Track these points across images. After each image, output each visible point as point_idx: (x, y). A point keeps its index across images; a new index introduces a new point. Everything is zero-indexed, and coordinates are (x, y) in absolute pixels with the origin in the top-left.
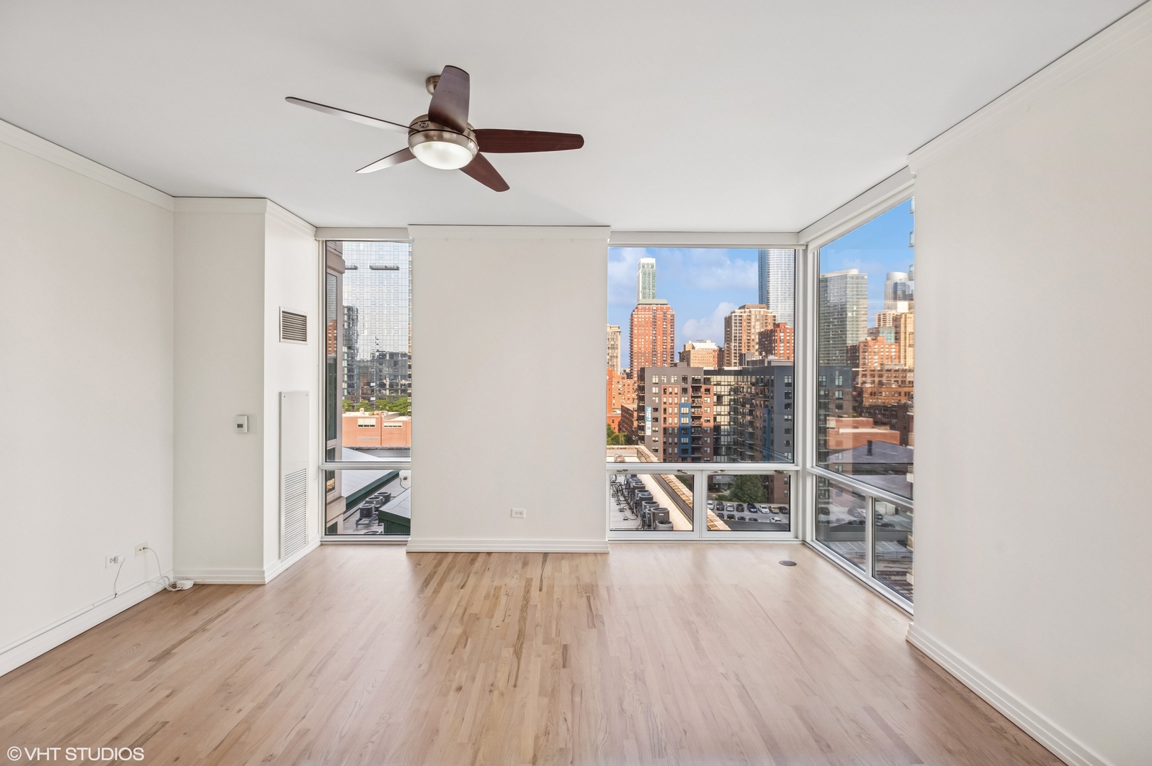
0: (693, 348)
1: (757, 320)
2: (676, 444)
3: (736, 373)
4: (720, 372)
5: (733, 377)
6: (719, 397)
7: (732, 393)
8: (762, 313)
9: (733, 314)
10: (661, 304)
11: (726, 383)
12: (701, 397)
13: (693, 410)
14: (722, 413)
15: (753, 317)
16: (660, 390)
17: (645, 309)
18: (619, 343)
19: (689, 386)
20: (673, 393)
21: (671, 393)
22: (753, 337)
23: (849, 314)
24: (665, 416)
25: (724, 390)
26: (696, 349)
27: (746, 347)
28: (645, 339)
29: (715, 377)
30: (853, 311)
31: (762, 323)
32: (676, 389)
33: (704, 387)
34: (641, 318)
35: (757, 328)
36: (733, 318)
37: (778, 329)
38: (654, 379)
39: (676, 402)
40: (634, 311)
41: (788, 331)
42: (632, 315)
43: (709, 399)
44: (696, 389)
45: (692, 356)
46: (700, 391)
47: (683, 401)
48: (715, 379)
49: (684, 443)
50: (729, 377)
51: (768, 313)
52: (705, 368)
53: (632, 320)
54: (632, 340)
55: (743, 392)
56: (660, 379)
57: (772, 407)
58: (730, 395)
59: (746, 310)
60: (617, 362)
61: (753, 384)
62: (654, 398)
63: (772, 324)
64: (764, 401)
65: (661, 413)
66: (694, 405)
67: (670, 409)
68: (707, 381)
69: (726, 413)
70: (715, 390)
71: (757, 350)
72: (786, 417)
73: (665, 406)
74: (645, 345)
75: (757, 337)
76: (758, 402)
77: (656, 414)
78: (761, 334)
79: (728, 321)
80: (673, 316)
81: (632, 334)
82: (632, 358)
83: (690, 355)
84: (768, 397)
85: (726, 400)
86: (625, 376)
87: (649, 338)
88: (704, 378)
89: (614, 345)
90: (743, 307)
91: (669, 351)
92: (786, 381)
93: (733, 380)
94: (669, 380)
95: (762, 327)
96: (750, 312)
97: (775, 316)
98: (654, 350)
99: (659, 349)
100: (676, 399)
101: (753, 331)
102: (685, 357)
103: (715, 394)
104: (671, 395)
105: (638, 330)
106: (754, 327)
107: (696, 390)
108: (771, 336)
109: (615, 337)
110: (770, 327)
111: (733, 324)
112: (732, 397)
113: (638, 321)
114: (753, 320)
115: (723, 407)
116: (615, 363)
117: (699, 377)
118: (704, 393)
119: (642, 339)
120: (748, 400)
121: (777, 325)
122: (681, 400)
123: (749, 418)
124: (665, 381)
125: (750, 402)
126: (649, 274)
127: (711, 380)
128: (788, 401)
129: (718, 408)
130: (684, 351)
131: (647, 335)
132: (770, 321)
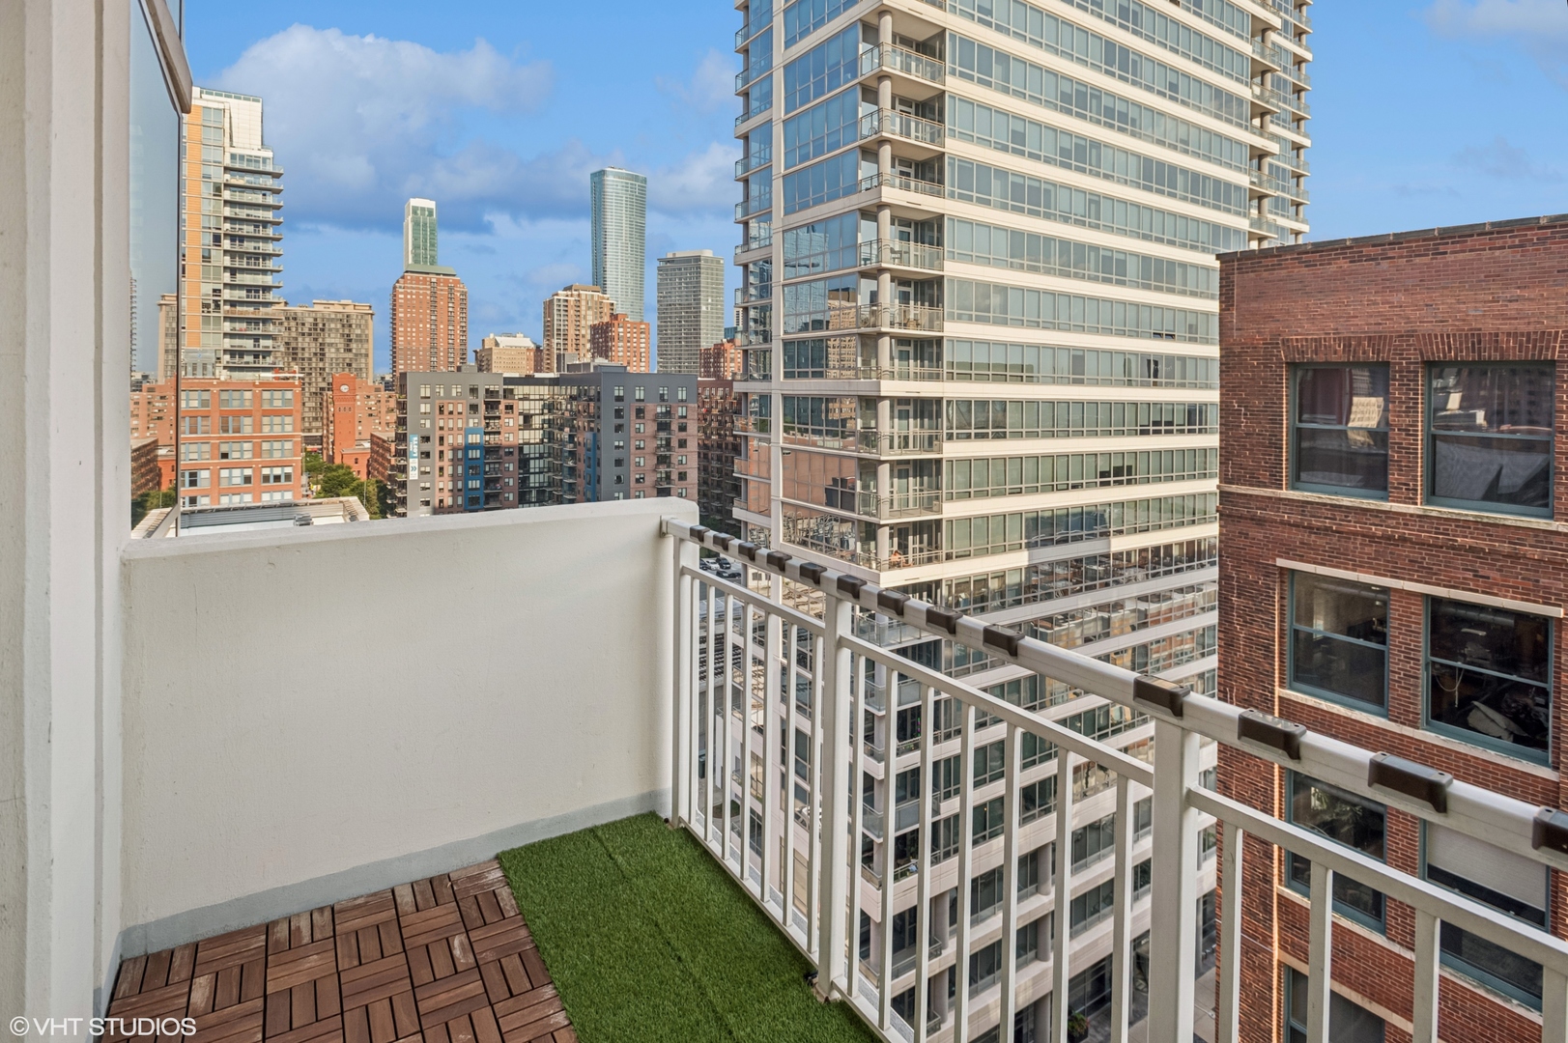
0: (497, 344)
1: (589, 308)
2: (460, 490)
3: (553, 382)
4: (528, 380)
5: (546, 388)
6: (527, 418)
7: (546, 411)
8: (596, 299)
9: (555, 297)
10: (444, 275)
11: (537, 397)
12: (499, 418)
13: (487, 437)
14: (532, 441)
15: (583, 303)
16: (432, 408)
17: (418, 281)
18: (370, 332)
19: (480, 400)
20: (455, 413)
21: (451, 413)
22: (583, 332)
23: (704, 308)
24: (441, 448)
25: (534, 407)
26: (501, 347)
27: (575, 346)
28: (418, 328)
29: (520, 387)
30: (708, 304)
31: (596, 313)
32: (460, 406)
33: (504, 403)
34: (411, 294)
35: (590, 319)
36: (555, 303)
37: (616, 323)
38: (422, 390)
39: (460, 425)
40: (398, 282)
41: (629, 325)
42: (395, 288)
43: (511, 420)
44: (491, 406)
45: (494, 357)
46: (497, 408)
47: (471, 425)
48: (520, 390)
49: (472, 489)
50: (541, 387)
51: (603, 298)
52: (506, 375)
53: (395, 296)
54: (394, 329)
55: (561, 410)
56: (433, 390)
57: (599, 430)
58: (543, 414)
59: (574, 292)
60: (366, 364)
61: (573, 398)
62: (423, 422)
63: (608, 315)
64: (589, 422)
65: (434, 444)
66: (489, 429)
67: (451, 437)
68: (508, 393)
69: (537, 440)
70: (521, 407)
71: (589, 351)
72: (617, 443)
73: (441, 432)
74: (418, 337)
75: (589, 332)
76: (580, 424)
77: (426, 447)
78: (594, 328)
79: (549, 306)
80: (464, 294)
81: (394, 319)
82: (394, 357)
83: (491, 355)
84: (594, 417)
85: (537, 421)
86: (382, 386)
87: (425, 326)
88: (505, 390)
89: (360, 335)
90: (569, 288)
91: (457, 347)
92: (616, 393)
93: (547, 392)
94: (448, 392)
95: (596, 318)
96: (579, 295)
97: (612, 304)
98: (434, 348)
99: (442, 345)
100: (460, 421)
101: (583, 323)
102: (483, 362)
103: (520, 414)
104: (451, 416)
105: (406, 313)
106: (585, 317)
107: (492, 408)
108: (606, 332)
109: (363, 322)
110: (606, 319)
111: (555, 312)
112: (546, 417)
113: (405, 299)
114: (583, 308)
115: (533, 432)
116: (363, 366)
117: (497, 388)
118: (504, 411)
119: (412, 327)
120: (568, 420)
121: (615, 317)
122: (468, 423)
123: (570, 447)
124: (442, 394)
125: (570, 423)
126: (425, 224)
127: (516, 392)
128: (619, 421)
129: (526, 432)
130: (484, 350)
131: (421, 321)
132: (606, 310)
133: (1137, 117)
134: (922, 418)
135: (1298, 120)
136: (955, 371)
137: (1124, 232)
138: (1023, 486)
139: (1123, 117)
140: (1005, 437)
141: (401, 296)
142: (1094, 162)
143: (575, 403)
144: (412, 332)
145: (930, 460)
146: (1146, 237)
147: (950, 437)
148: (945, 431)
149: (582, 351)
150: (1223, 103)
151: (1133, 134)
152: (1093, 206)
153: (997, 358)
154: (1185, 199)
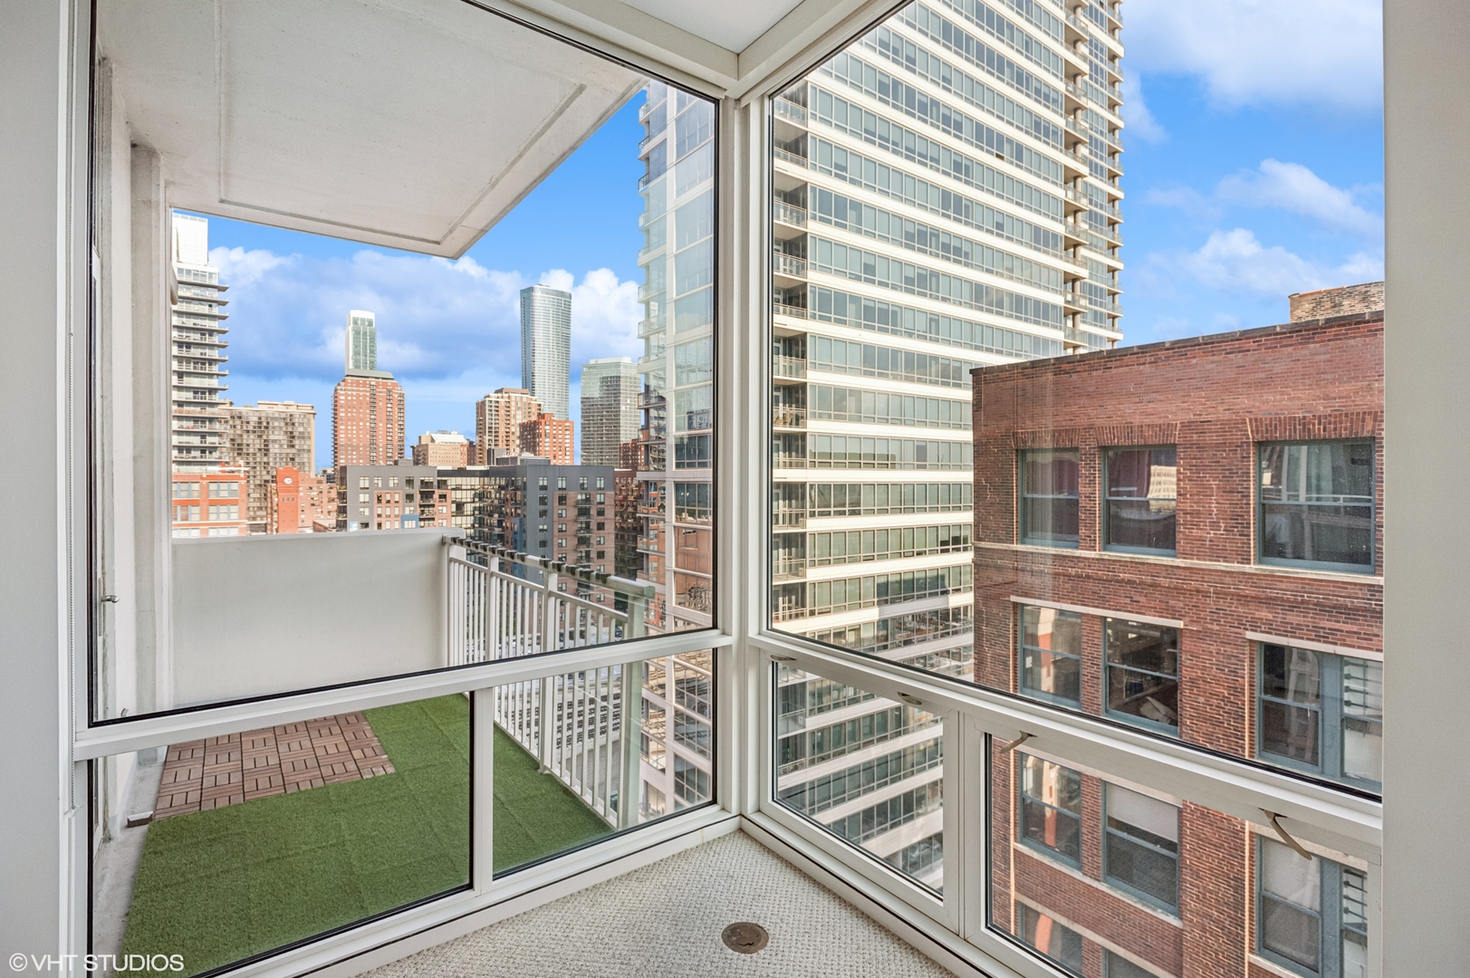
0: (433, 441)
1: (518, 408)
3: (483, 474)
4: (461, 472)
5: (478, 479)
6: (460, 506)
7: (477, 500)
8: (524, 400)
9: (487, 399)
10: (383, 378)
11: (469, 487)
12: (433, 506)
13: (422, 523)
14: (464, 526)
15: (513, 404)
16: (371, 497)
17: (358, 384)
18: (312, 430)
19: (416, 491)
20: (392, 502)
21: (388, 502)
22: (513, 429)
23: (623, 408)
25: (465, 496)
26: (437, 443)
27: (505, 442)
28: (358, 426)
29: (453, 479)
30: (627, 404)
31: (525, 413)
32: (397, 496)
33: (437, 492)
34: (352, 395)
35: (519, 418)
36: (487, 404)
37: (543, 421)
38: (362, 482)
39: (397, 513)
40: (339, 385)
41: (555, 423)
42: (336, 390)
43: (445, 508)
44: (426, 495)
45: (430, 452)
46: (432, 497)
47: (407, 512)
48: (452, 481)
50: (473, 479)
51: (532, 400)
52: (439, 468)
53: (336, 397)
54: (336, 427)
55: (491, 498)
56: (371, 482)
57: (525, 516)
58: (473, 502)
59: (505, 395)
60: (309, 459)
61: (501, 487)
62: (362, 510)
63: (536, 414)
64: (516, 509)
66: (424, 516)
67: (388, 524)
68: (442, 484)
69: (469, 526)
70: (453, 496)
71: (518, 446)
72: (541, 527)
73: (380, 519)
74: (358, 434)
75: (518, 429)
76: (508, 510)
78: (523, 426)
79: (481, 407)
80: (402, 395)
81: (335, 418)
82: (336, 452)
83: (427, 450)
84: (520, 504)
85: (468, 508)
86: (324, 479)
87: (365, 425)
88: (439, 481)
89: (303, 433)
90: (500, 391)
91: (396, 443)
92: (541, 483)
93: (478, 483)
94: (385, 483)
95: (525, 417)
96: (509, 397)
97: (540, 405)
98: (373, 444)
99: (381, 441)
100: (397, 509)
101: (513, 421)
102: (420, 456)
103: (453, 502)
104: (388, 505)
105: (347, 412)
106: (515, 416)
107: (427, 497)
108: (534, 429)
109: (306, 421)
110: (534, 418)
111: (487, 412)
112: (477, 505)
113: (346, 400)
114: (513, 408)
115: (464, 518)
116: (306, 460)
117: (431, 479)
118: (438, 500)
119: (352, 425)
120: (496, 507)
121: (541, 416)
122: (404, 511)
123: (497, 531)
124: (380, 485)
125: (498, 509)
126: (365, 334)
127: (449, 483)
128: (543, 508)
129: (459, 519)
130: (420, 445)
131: (361, 420)
132: (534, 410)
133: (969, 250)
134: (790, 500)
135: (1113, 247)
136: (817, 460)
137: (959, 344)
138: (875, 554)
139: (958, 251)
140: (859, 514)
141: (342, 398)
142: (934, 288)
143: (503, 492)
144: (352, 430)
145: (796, 534)
146: (978, 348)
147: (813, 515)
148: (808, 510)
149: (512, 446)
150: (1041, 238)
151: (966, 265)
152: (933, 324)
153: (853, 448)
154: (1011, 316)
